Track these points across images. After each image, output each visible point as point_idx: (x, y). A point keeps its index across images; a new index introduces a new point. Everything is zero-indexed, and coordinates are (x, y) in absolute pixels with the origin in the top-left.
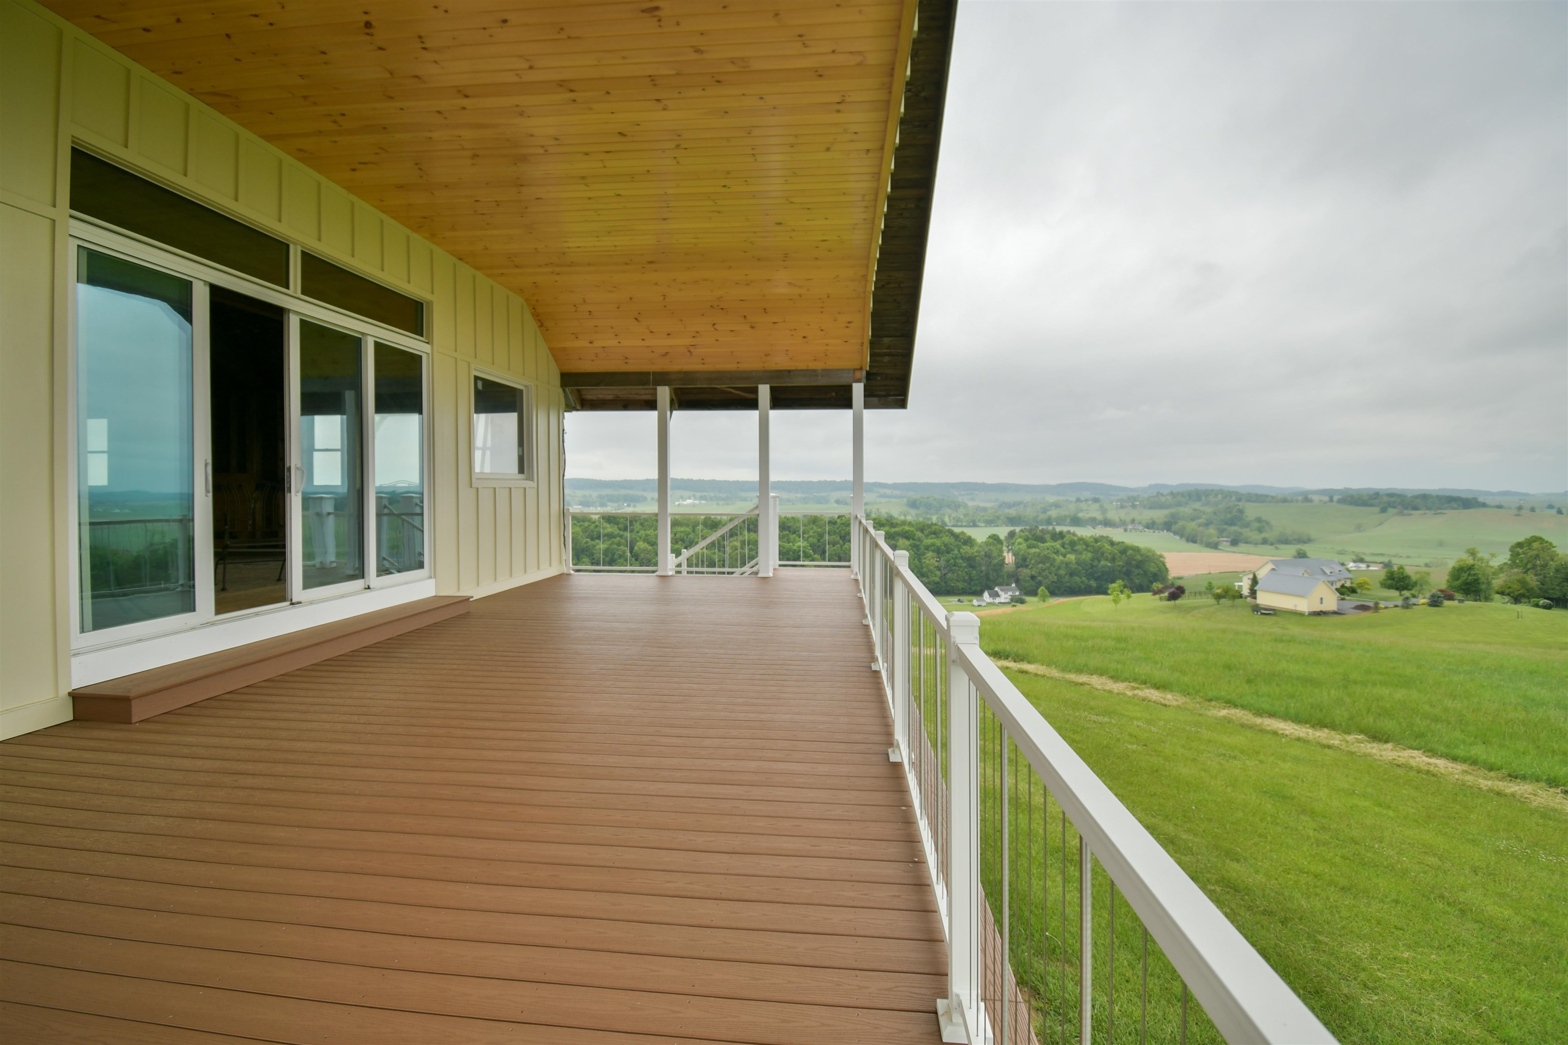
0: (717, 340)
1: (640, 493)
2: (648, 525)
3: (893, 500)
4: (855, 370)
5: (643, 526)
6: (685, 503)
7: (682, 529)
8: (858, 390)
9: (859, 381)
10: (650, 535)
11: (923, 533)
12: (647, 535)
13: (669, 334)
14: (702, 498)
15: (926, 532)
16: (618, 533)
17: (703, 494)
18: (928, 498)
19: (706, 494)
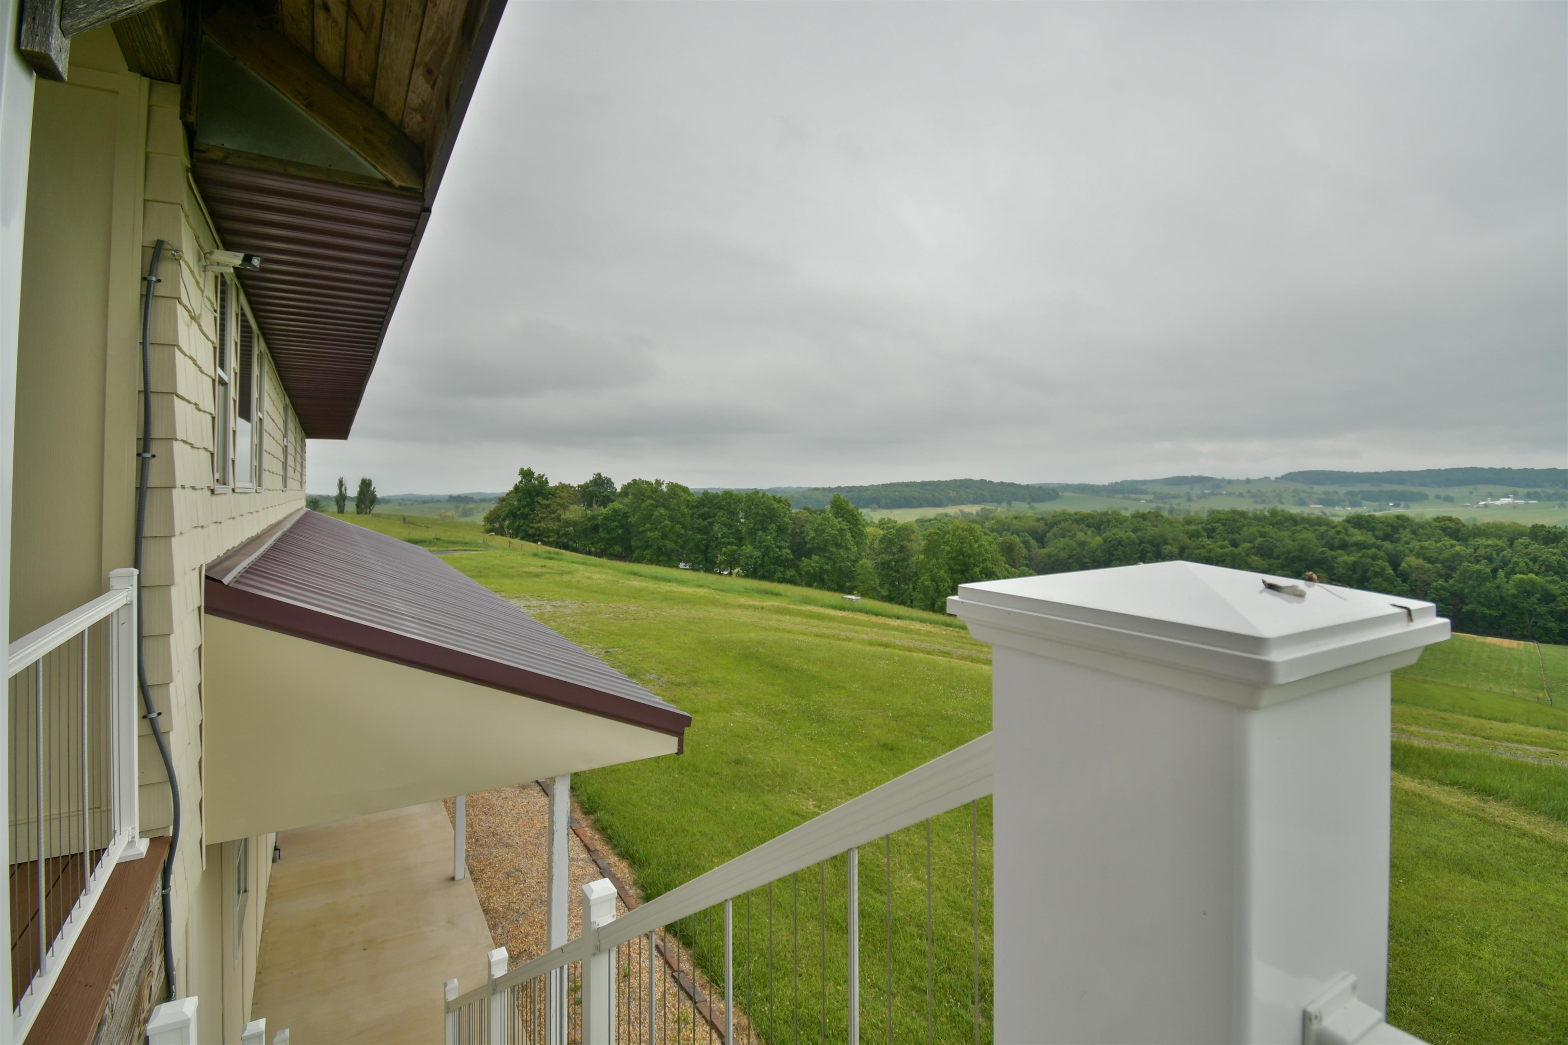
1: (1416, 489)
2: (1425, 534)
5: (1417, 535)
6: (1497, 503)
7: (1490, 542)
10: (1429, 549)
12: (1422, 548)
14: (1529, 496)
16: (1374, 543)
17: (1532, 490)
19: (1539, 490)
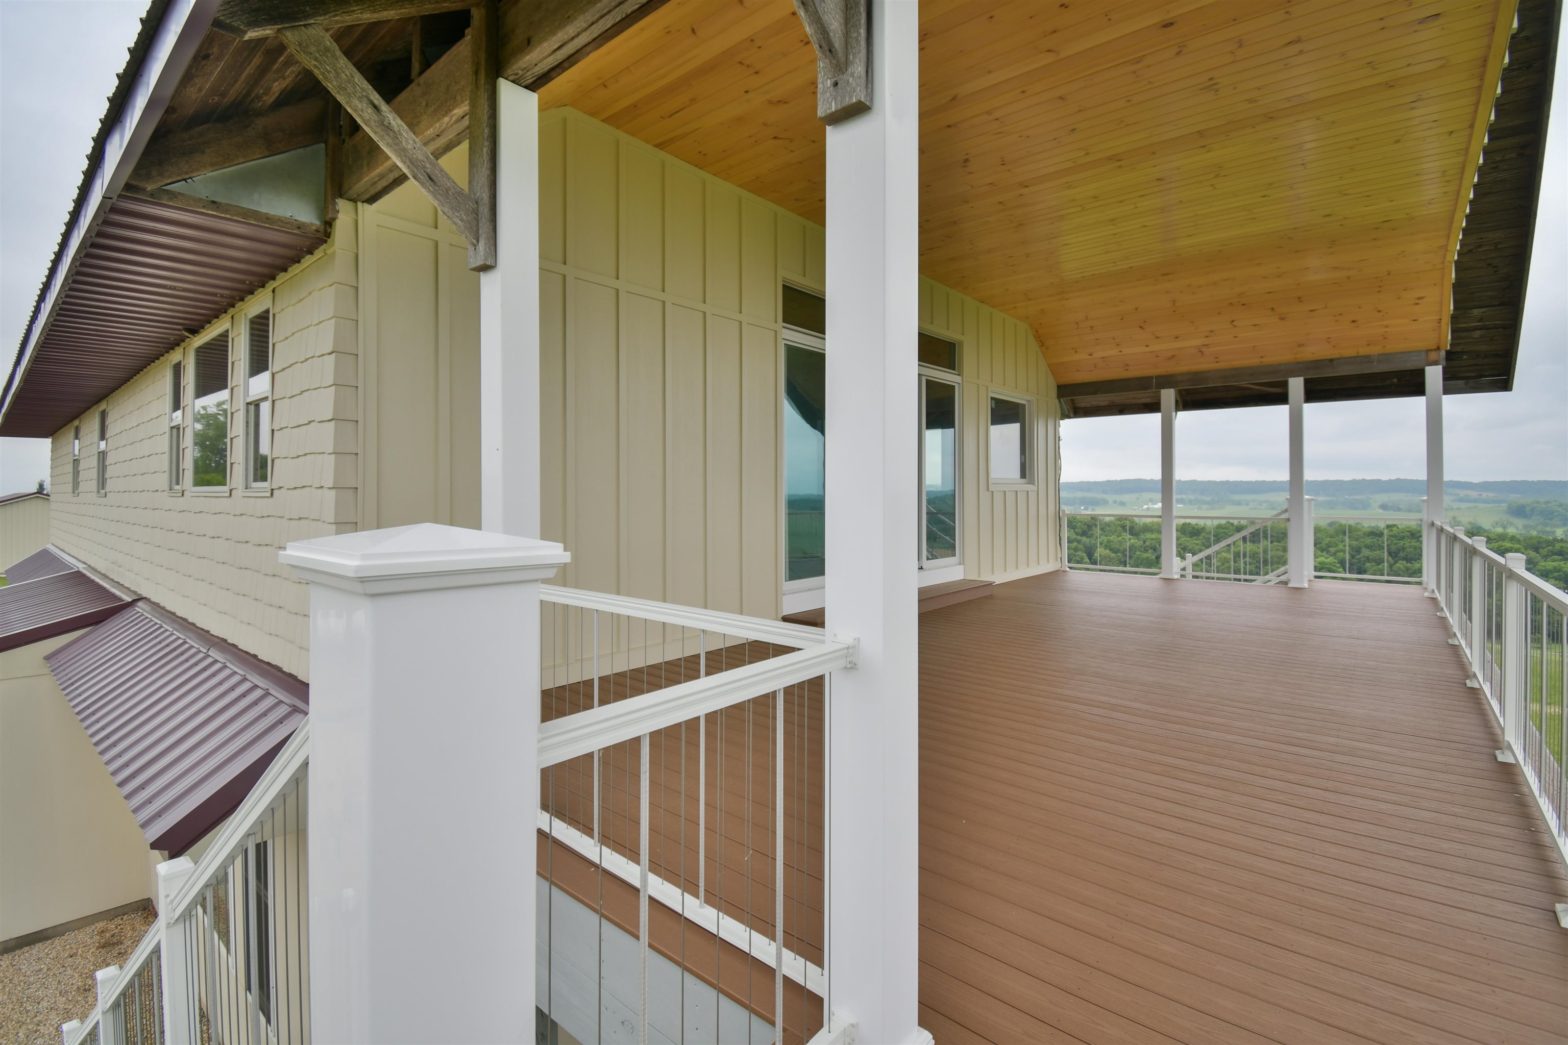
0: (1235, 337)
3: (1481, 505)
4: (1428, 351)
8: (1434, 375)
9: (1435, 363)
11: (1538, 553)
13: (1177, 338)
15: (1544, 551)
18: (1547, 503)
